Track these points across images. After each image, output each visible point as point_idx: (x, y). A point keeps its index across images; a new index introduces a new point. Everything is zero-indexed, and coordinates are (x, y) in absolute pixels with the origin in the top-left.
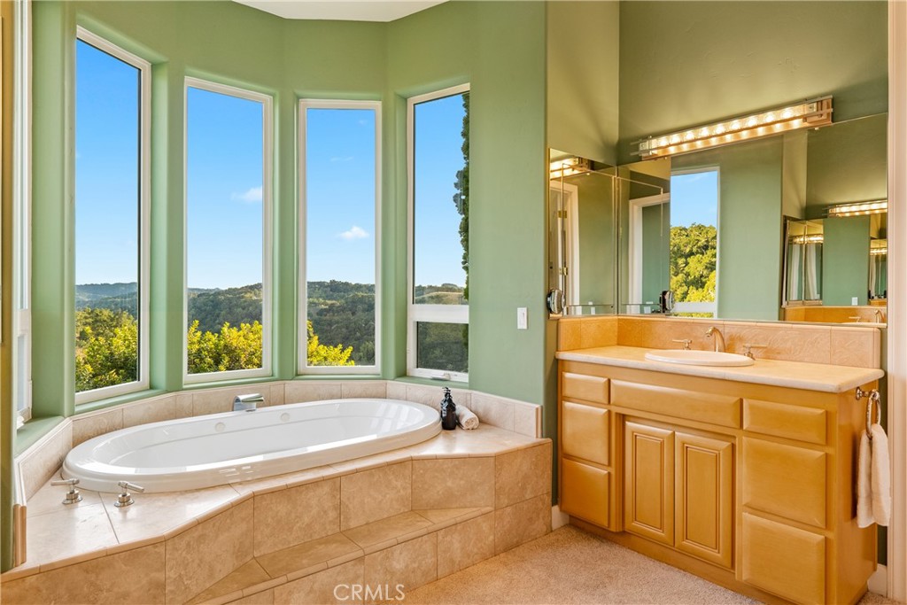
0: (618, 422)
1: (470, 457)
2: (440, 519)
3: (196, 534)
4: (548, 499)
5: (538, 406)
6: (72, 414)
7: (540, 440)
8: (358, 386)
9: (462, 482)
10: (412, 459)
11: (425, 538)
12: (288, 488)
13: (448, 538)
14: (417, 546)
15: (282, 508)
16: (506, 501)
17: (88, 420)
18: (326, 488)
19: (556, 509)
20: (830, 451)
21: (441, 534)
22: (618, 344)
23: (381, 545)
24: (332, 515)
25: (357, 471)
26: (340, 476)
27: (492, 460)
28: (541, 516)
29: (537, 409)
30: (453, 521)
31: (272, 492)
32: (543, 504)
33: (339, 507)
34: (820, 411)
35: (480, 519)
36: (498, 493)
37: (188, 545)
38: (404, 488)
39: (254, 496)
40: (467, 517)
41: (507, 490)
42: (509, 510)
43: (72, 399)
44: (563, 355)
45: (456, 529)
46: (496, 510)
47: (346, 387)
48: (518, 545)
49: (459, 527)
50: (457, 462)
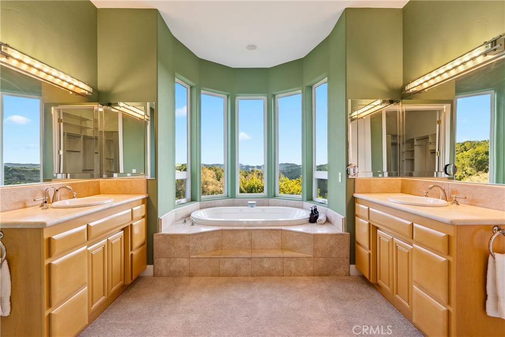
0: (373, 229)
1: (303, 233)
2: (287, 254)
3: (200, 236)
4: (347, 261)
5: (343, 217)
6: (200, 201)
7: (343, 232)
8: (293, 203)
9: (300, 243)
10: (281, 230)
11: (278, 259)
12: (233, 230)
13: (289, 262)
14: (274, 261)
15: (231, 236)
16: (320, 255)
17: (204, 203)
18: (246, 233)
19: (352, 267)
20: (450, 259)
21: (285, 259)
22: (402, 192)
23: (259, 256)
24: (248, 242)
25: (258, 230)
26: (252, 230)
27: (312, 236)
28: (342, 266)
29: (343, 219)
30: (291, 256)
31: (228, 230)
32: (344, 262)
33: (251, 240)
34: (444, 234)
35: (305, 259)
36: (315, 250)
37: (197, 238)
38: (278, 240)
39: (222, 230)
40: (299, 256)
41: (321, 250)
42: (322, 259)
43: (200, 197)
44: (356, 195)
45: (293, 260)
46: (314, 257)
47: (289, 202)
48: (327, 275)
49: (294, 259)
50: (298, 234)
